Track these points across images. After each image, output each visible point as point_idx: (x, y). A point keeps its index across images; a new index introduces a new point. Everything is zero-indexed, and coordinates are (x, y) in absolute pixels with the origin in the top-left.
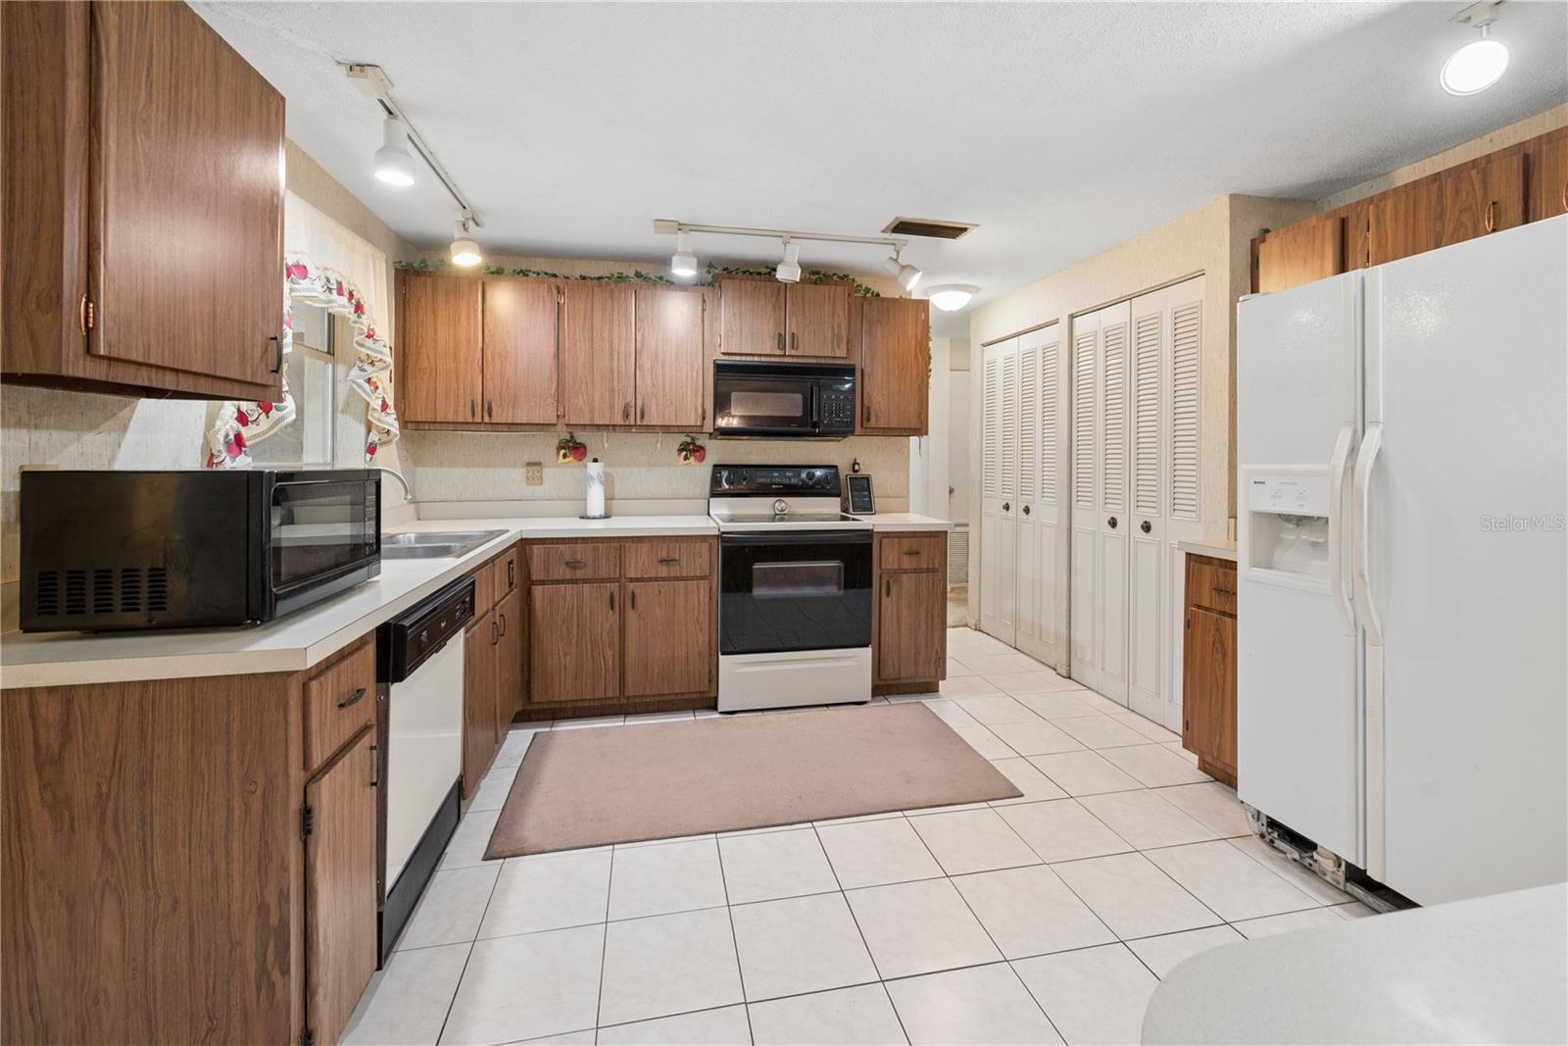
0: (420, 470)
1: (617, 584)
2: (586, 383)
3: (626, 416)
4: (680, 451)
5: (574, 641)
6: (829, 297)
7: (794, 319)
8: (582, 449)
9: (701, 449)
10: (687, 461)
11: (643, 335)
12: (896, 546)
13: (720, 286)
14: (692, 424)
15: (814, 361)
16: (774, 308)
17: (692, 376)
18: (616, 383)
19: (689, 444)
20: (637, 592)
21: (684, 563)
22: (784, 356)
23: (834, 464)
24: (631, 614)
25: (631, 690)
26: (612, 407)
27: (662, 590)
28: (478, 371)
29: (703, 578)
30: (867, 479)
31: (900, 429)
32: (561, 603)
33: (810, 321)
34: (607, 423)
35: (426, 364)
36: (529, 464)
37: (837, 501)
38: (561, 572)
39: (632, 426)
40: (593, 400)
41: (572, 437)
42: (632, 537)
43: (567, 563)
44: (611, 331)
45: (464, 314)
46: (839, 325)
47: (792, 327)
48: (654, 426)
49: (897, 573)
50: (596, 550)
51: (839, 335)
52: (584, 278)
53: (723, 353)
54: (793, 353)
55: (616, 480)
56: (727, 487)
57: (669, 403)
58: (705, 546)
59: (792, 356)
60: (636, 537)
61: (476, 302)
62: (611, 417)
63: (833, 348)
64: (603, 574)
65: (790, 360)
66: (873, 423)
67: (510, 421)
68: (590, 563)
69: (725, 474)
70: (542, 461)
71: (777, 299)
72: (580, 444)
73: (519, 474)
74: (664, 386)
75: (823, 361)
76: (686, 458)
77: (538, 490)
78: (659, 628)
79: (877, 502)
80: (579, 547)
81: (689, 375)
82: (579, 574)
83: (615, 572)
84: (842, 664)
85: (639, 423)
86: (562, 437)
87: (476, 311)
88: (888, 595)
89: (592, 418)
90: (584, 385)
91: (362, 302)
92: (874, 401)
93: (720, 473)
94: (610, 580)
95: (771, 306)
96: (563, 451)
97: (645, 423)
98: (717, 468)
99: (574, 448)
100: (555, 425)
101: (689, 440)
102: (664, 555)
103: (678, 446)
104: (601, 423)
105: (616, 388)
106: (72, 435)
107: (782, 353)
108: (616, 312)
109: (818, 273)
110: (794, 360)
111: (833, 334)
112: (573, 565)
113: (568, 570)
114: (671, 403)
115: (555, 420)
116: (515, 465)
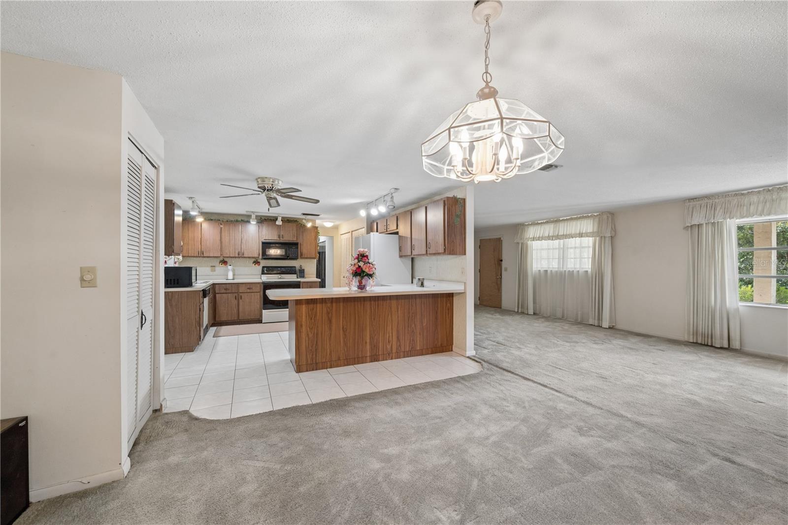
1: (237, 294)
2: (228, 247)
3: (239, 255)
4: (253, 263)
5: (226, 307)
6: (292, 226)
7: (283, 231)
8: (226, 263)
9: (259, 262)
10: (255, 266)
11: (243, 235)
13: (263, 223)
14: (256, 257)
15: (289, 241)
17: (256, 245)
18: (236, 247)
19: (256, 261)
20: (242, 296)
21: (254, 289)
22: (280, 240)
23: (294, 266)
24: (240, 301)
25: (240, 318)
26: (235, 253)
27: (248, 295)
28: (200, 244)
29: (258, 293)
30: (304, 270)
32: (223, 298)
33: (290, 232)
36: (212, 266)
37: (296, 275)
38: (223, 291)
39: (240, 257)
40: (230, 251)
41: (224, 260)
43: (224, 289)
44: (235, 234)
45: (196, 230)
46: (294, 233)
47: (282, 233)
48: (246, 257)
50: (232, 286)
52: (227, 221)
53: (264, 239)
54: (283, 239)
55: (236, 270)
56: (266, 272)
58: (259, 285)
60: (241, 283)
61: (200, 228)
62: (235, 255)
63: (293, 238)
64: (233, 291)
66: (302, 255)
67: (208, 256)
68: (230, 289)
70: (215, 266)
72: (226, 261)
73: (209, 269)
74: (249, 247)
77: (214, 273)
78: (248, 304)
79: (306, 276)
80: (228, 285)
82: (228, 291)
83: (237, 291)
84: (284, 312)
85: (242, 256)
89: (229, 255)
92: (303, 251)
93: (264, 268)
94: (235, 293)
95: (276, 228)
96: (221, 263)
99: (224, 262)
102: (249, 287)
104: (232, 256)
109: (289, 220)
111: (293, 235)
112: (226, 289)
113: (225, 291)
114: (251, 252)
115: (220, 256)
116: (208, 267)
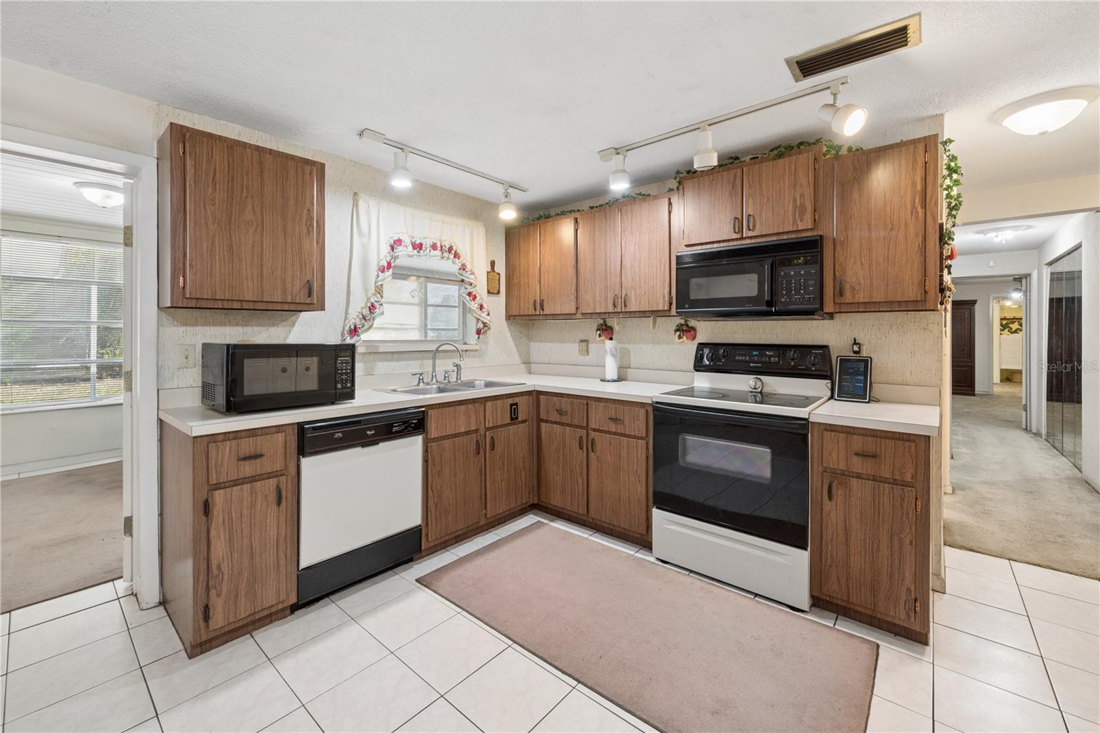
0: (532, 343)
1: (585, 431)
2: (591, 283)
3: (615, 306)
5: (561, 465)
6: (790, 168)
7: (751, 201)
8: (610, 331)
9: (693, 329)
10: (681, 340)
11: (626, 242)
12: (842, 443)
13: (683, 188)
14: (661, 309)
15: (775, 238)
16: (731, 195)
17: (660, 269)
18: (609, 281)
19: (682, 325)
20: (596, 439)
21: (626, 423)
22: (742, 238)
23: (825, 344)
24: (592, 455)
25: (593, 514)
26: (606, 299)
27: (612, 442)
28: (537, 282)
29: (642, 438)
30: (866, 362)
31: (891, 303)
32: (554, 437)
33: (768, 199)
34: (604, 311)
35: (516, 281)
36: (582, 341)
37: (827, 383)
38: (554, 416)
39: (620, 312)
40: (595, 295)
41: (605, 322)
42: (595, 398)
43: (557, 410)
44: (605, 243)
45: (531, 248)
46: (802, 196)
47: (749, 209)
48: (635, 312)
49: (844, 476)
50: (572, 403)
51: (803, 206)
52: (592, 208)
53: (687, 246)
54: (751, 234)
55: (631, 354)
56: (708, 363)
57: (644, 292)
58: (642, 412)
59: (751, 238)
60: (597, 398)
61: (536, 239)
62: (605, 307)
63: (795, 220)
64: (576, 422)
65: (748, 241)
66: (848, 298)
67: (552, 313)
68: (569, 412)
69: (706, 351)
70: (588, 339)
71: (734, 186)
72: (609, 327)
73: (575, 347)
74: (640, 281)
75: (785, 237)
76: (680, 337)
77: (587, 359)
78: (610, 472)
80: (564, 400)
81: (659, 269)
82: (564, 420)
83: (583, 422)
85: (623, 310)
86: (599, 322)
87: (536, 244)
88: (830, 498)
89: (595, 308)
90: (590, 285)
91: (458, 251)
92: (849, 273)
93: (703, 351)
94: (581, 427)
95: (727, 194)
96: (599, 332)
97: (627, 310)
98: (702, 346)
99: (606, 330)
100: (575, 314)
101: (683, 322)
102: (613, 415)
103: (674, 328)
104: (599, 311)
105: (609, 285)
106: (263, 328)
107: (738, 236)
108: (608, 228)
109: (779, 147)
110: (753, 241)
111: (795, 206)
112: (560, 412)
113: (558, 416)
114: (646, 293)
115: (574, 312)
116: (574, 342)
